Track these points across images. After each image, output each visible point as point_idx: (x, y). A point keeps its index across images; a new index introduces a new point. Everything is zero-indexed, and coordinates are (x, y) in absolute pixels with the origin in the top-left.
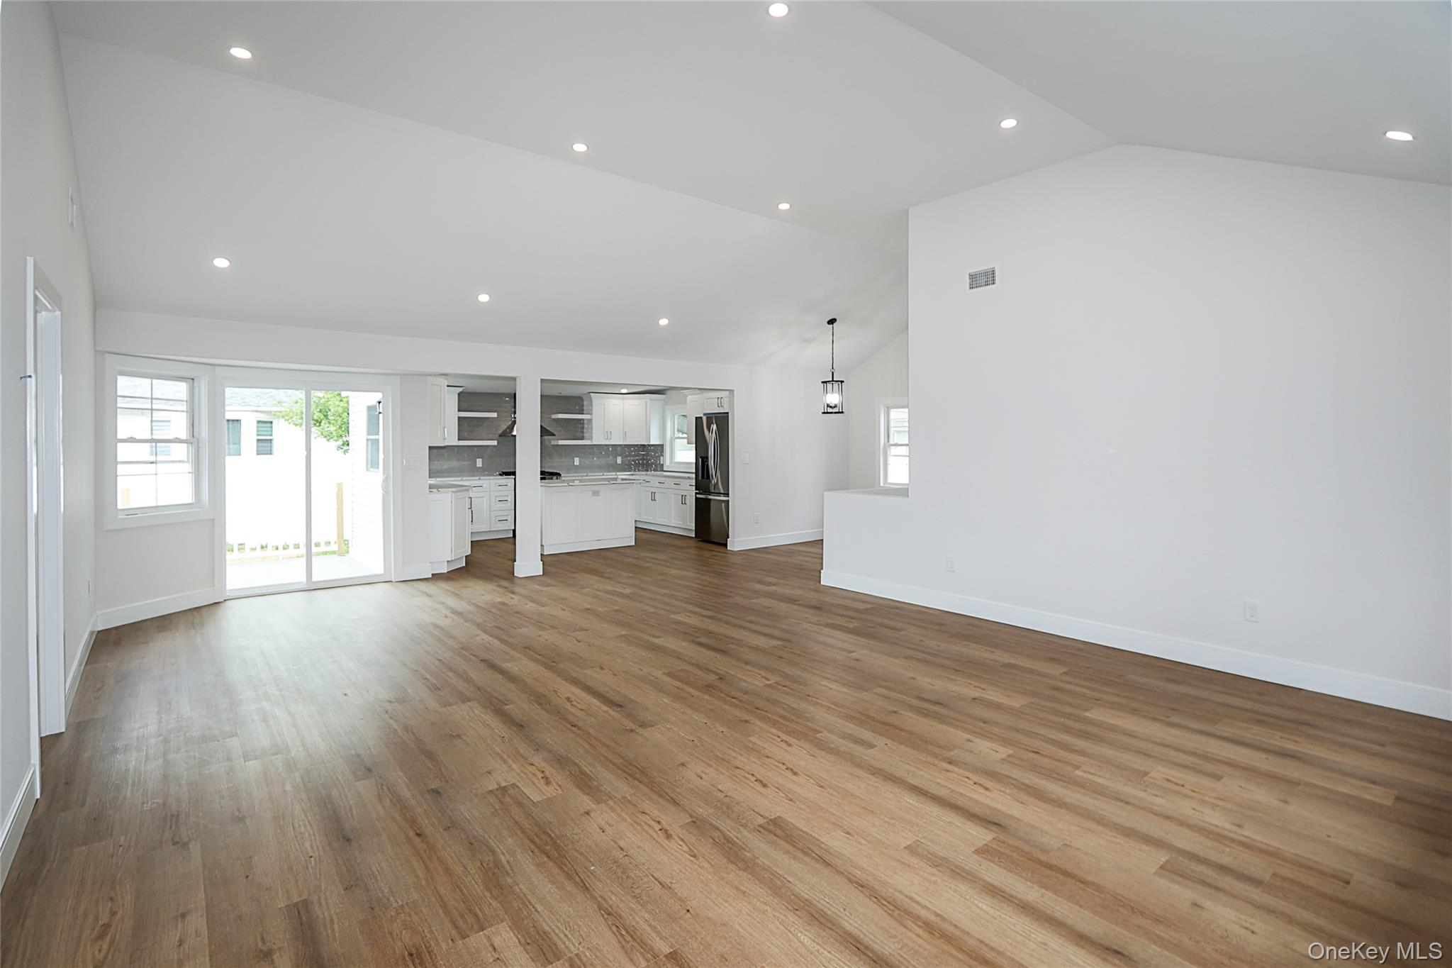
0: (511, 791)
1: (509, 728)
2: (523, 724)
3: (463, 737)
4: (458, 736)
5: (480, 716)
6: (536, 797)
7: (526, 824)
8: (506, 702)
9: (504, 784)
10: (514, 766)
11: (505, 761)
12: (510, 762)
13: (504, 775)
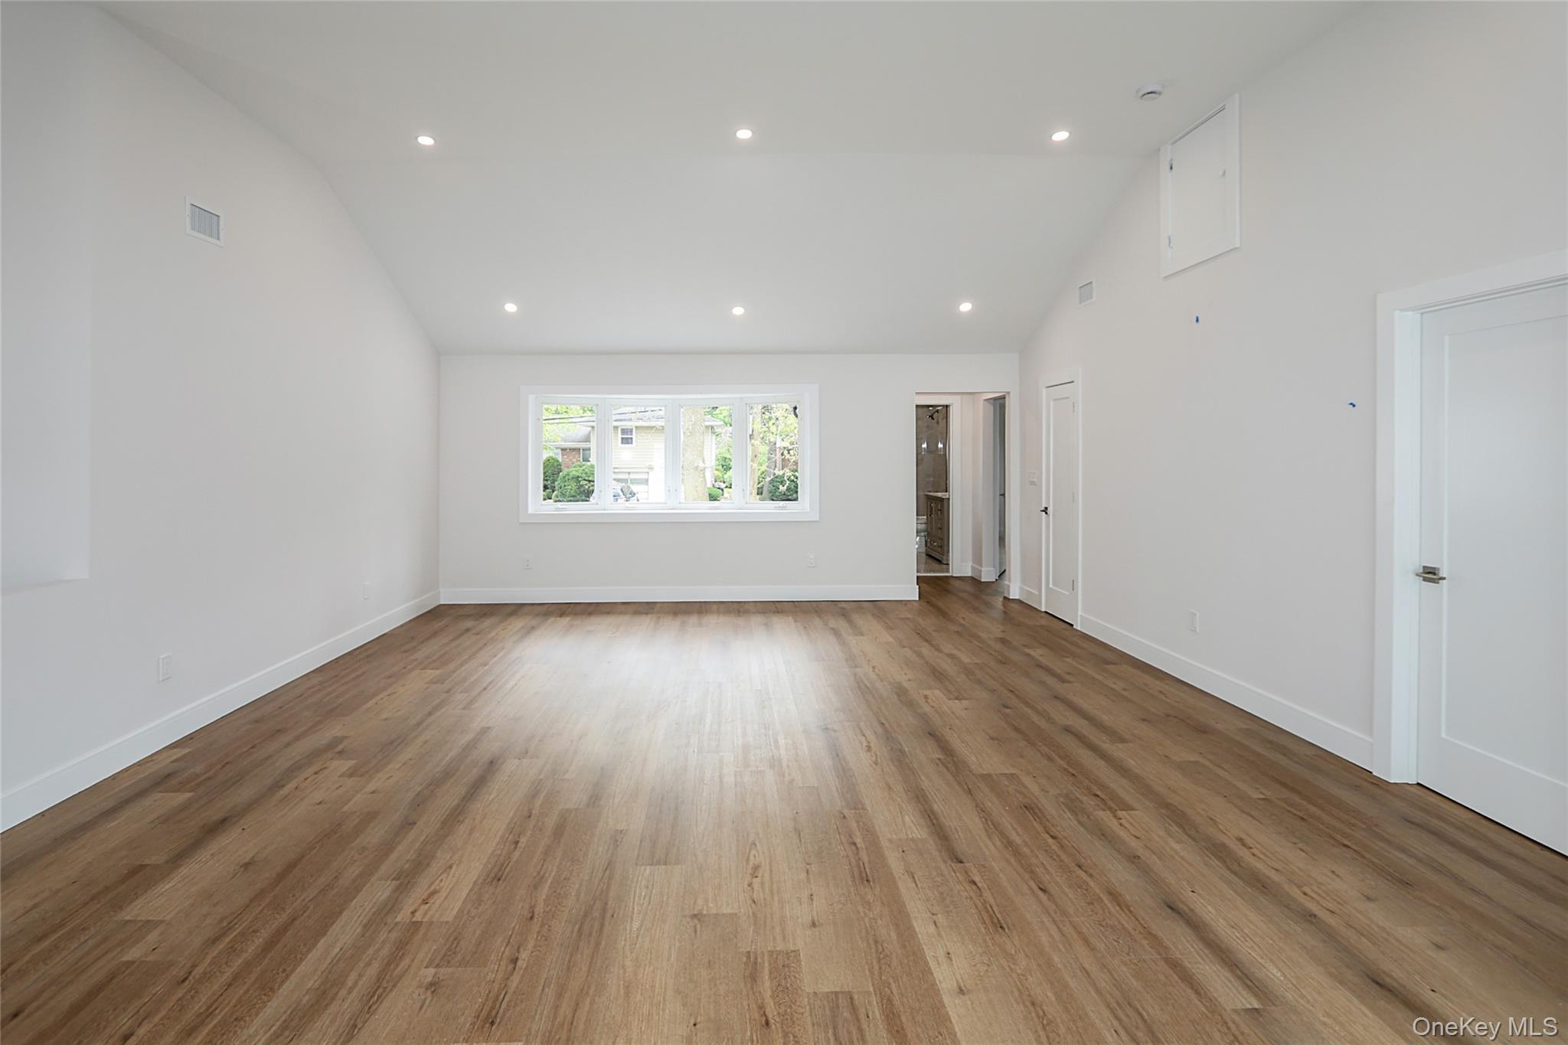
0: (952, 697)
1: (943, 736)
2: (928, 735)
3: (988, 737)
4: (992, 739)
5: (970, 753)
6: (937, 692)
7: (947, 683)
8: (938, 762)
9: (956, 701)
10: (946, 709)
11: (953, 713)
12: (949, 712)
13: (957, 705)
